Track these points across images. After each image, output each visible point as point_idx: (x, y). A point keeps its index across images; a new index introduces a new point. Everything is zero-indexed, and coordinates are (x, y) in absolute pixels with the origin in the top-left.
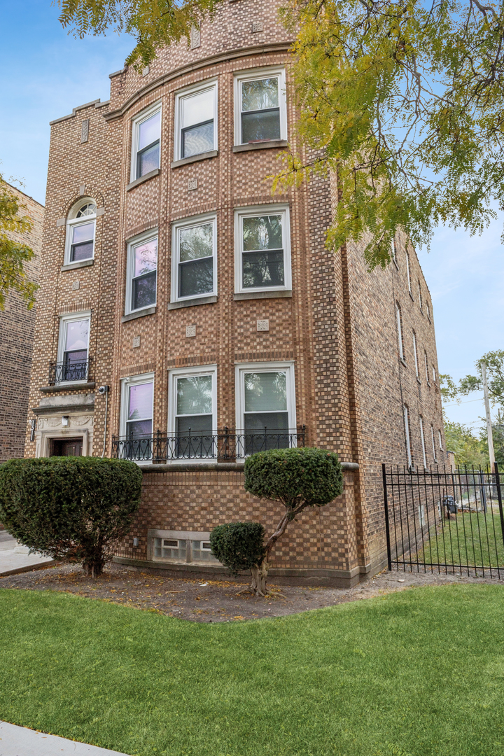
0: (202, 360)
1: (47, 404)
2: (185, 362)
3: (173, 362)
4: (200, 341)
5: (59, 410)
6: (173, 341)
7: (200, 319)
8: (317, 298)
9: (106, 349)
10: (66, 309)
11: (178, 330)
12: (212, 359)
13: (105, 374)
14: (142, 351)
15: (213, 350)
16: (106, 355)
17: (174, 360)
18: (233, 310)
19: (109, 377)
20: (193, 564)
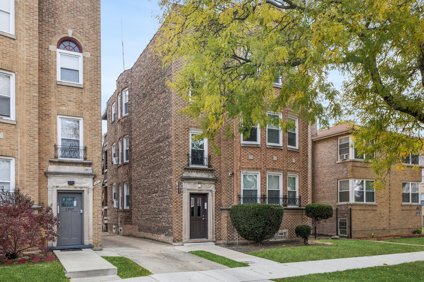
0: (279, 170)
1: (188, 175)
2: (273, 170)
3: (269, 169)
4: (278, 162)
5: (197, 180)
6: (268, 161)
7: (278, 154)
8: (303, 154)
9: (230, 155)
10: (194, 127)
11: (270, 157)
12: (282, 170)
13: (230, 167)
14: (254, 161)
15: (282, 167)
16: (230, 158)
17: (269, 168)
18: (287, 153)
19: (232, 169)
20: (277, 240)
